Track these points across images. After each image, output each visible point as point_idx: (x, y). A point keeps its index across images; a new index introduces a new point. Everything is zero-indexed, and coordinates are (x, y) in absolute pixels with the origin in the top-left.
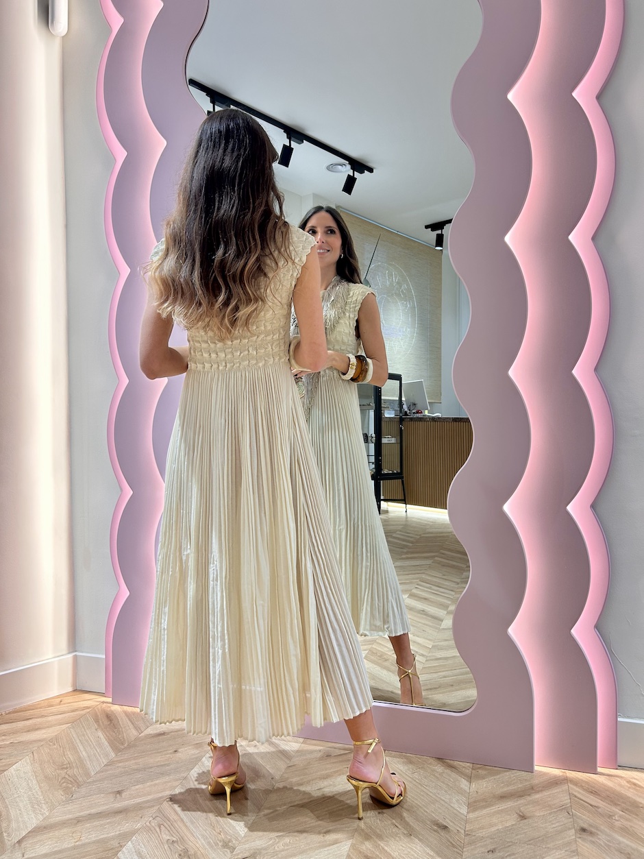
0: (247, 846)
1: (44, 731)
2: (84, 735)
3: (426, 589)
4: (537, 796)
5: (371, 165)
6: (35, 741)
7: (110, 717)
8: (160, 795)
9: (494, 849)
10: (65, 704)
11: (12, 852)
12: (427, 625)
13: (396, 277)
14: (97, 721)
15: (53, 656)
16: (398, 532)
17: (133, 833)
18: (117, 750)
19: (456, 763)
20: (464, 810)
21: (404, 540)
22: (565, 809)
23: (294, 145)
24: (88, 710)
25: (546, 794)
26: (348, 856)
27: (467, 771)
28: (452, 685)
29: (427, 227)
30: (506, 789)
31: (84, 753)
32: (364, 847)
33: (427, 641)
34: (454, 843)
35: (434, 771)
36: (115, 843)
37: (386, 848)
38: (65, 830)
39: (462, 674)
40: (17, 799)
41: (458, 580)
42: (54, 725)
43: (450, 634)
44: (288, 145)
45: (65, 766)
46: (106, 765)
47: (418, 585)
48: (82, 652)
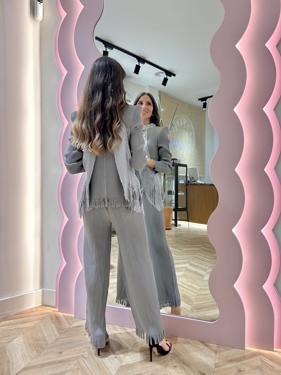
1: (29, 323)
2: (46, 326)
3: (197, 262)
4: (246, 361)
5: (174, 73)
6: (25, 328)
7: (57, 318)
8: (78, 355)
10: (38, 311)
12: (197, 278)
13: (185, 122)
14: (52, 319)
15: (32, 290)
16: (185, 235)
17: (66, 372)
18: (60, 333)
19: (210, 344)
20: (213, 366)
21: (188, 239)
22: (259, 368)
23: (141, 65)
24: (48, 314)
25: (250, 360)
27: (215, 348)
29: (199, 100)
30: (232, 357)
31: (46, 334)
33: (197, 286)
35: (199, 348)
38: (37, 370)
39: (212, 302)
40: (17, 354)
41: (212, 258)
42: (34, 321)
43: (207, 283)
44: (138, 65)
45: (38, 340)
46: (55, 340)
47: (193, 259)
48: (46, 288)
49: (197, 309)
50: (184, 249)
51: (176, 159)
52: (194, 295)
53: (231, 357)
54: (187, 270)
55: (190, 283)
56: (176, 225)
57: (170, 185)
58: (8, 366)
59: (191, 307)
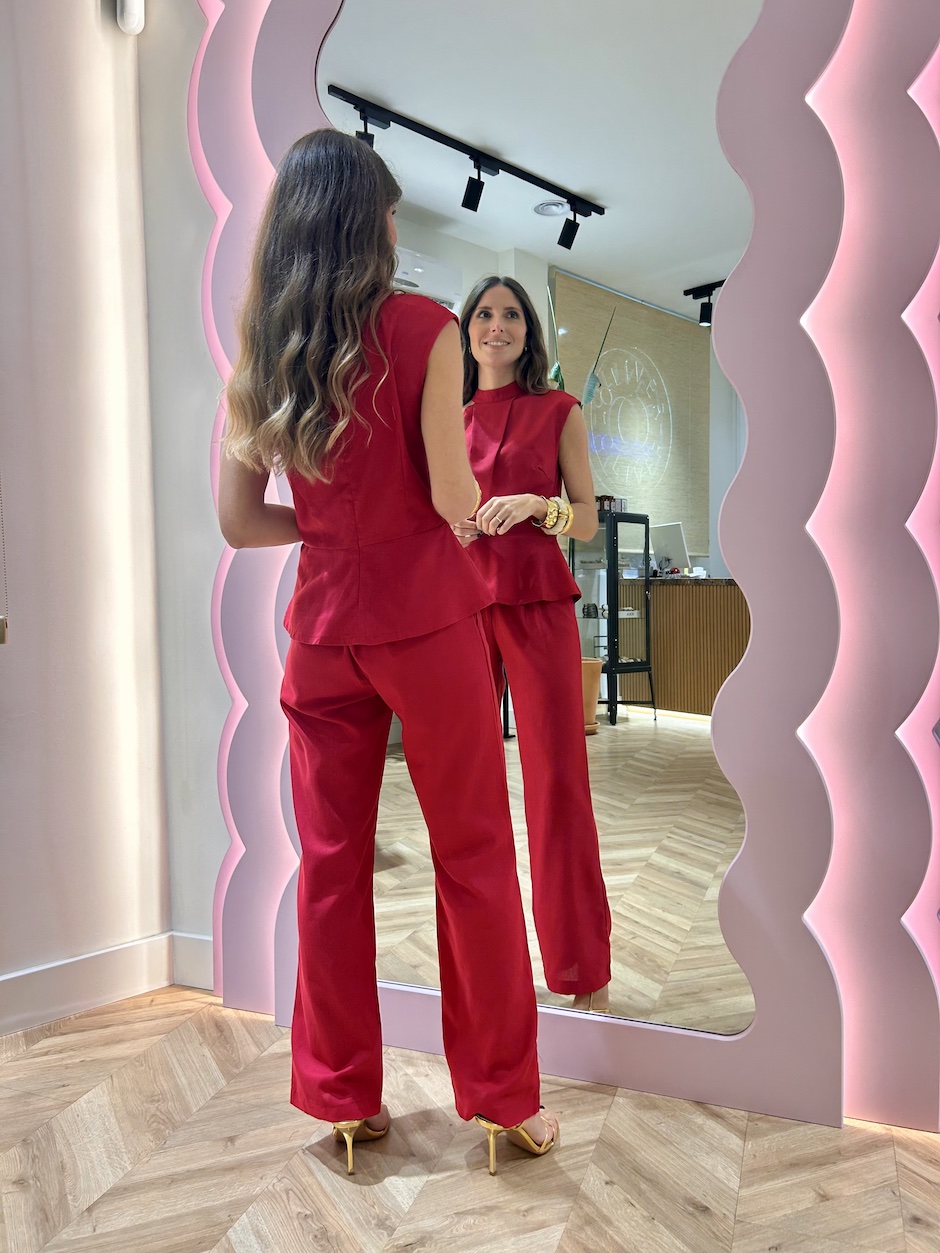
0: (411, 1227)
1: (128, 1045)
2: (182, 1051)
3: (683, 839)
4: (846, 1165)
5: (600, 203)
6: (115, 1059)
7: (220, 1026)
8: (290, 1145)
9: (780, 1245)
10: (157, 1005)
11: (79, 1222)
12: (683, 895)
13: (639, 370)
14: (202, 1031)
15: (139, 937)
16: (642, 751)
17: (251, 1200)
18: (229, 1076)
19: (723, 1110)
20: (734, 1183)
21: (651, 764)
22: (891, 1188)
23: (485, 177)
24: (190, 1015)
25: (861, 1162)
26: (560, 1247)
27: (740, 1123)
28: (719, 989)
29: (687, 293)
30: (798, 1153)
31: (183, 1079)
32: (583, 1236)
33: (685, 920)
34: (718, 1233)
35: (689, 1121)
36: (223, 1216)
37: (616, 1238)
38: (154, 1194)
39: (734, 973)
40: (89, 1146)
42: (144, 1036)
43: (714, 910)
44: (476, 178)
45: (156, 1098)
46: (213, 1098)
47: (671, 832)
48: (181, 932)
49: (681, 995)
50: (641, 800)
51: (610, 499)
52: (671, 948)
53: (793, 1150)
54: (650, 865)
55: (661, 911)
56: (612, 719)
57: (592, 586)
58: (60, 1184)
59: (662, 988)
